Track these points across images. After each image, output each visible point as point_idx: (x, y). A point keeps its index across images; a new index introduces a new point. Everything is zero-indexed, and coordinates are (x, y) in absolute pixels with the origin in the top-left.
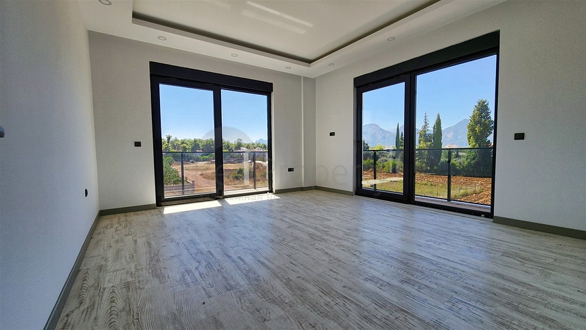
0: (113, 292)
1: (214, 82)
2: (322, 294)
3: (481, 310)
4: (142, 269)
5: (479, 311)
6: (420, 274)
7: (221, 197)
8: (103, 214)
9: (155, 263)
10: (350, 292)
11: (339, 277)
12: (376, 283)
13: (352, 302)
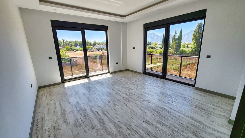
0: (49, 131)
1: (81, 27)
2: (127, 130)
3: (183, 135)
4: (59, 119)
5: (182, 136)
6: (164, 118)
7: (88, 77)
8: (40, 88)
9: (64, 115)
10: (137, 128)
11: (134, 121)
12: (147, 123)
13: (138, 133)
